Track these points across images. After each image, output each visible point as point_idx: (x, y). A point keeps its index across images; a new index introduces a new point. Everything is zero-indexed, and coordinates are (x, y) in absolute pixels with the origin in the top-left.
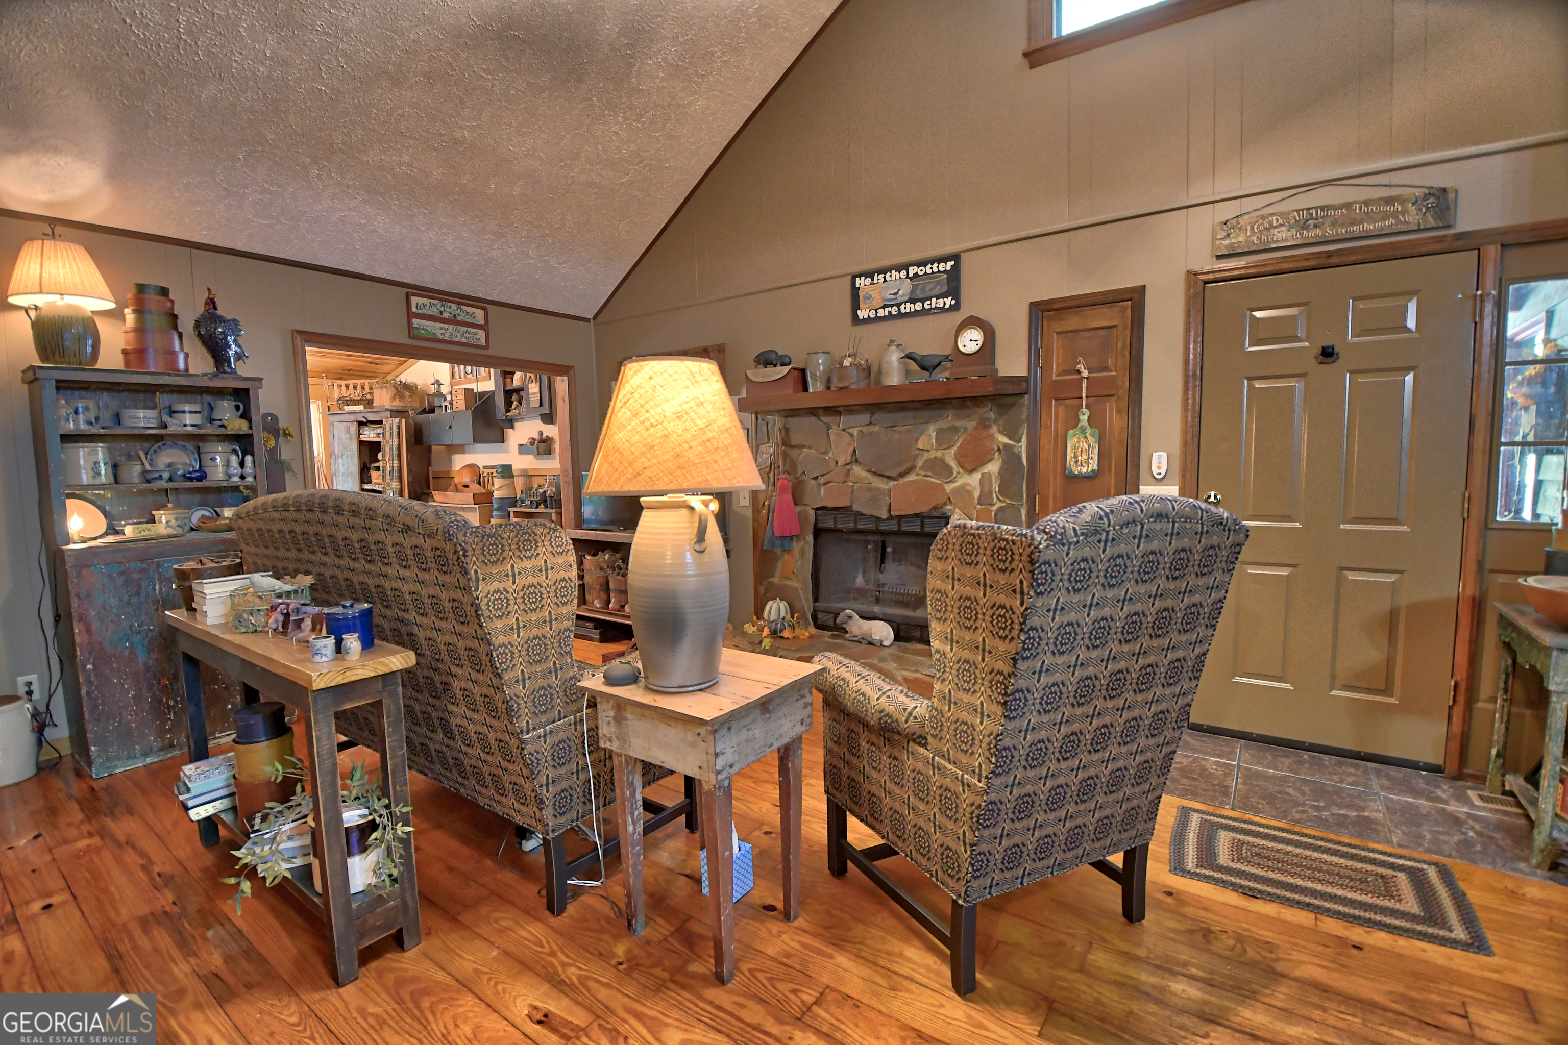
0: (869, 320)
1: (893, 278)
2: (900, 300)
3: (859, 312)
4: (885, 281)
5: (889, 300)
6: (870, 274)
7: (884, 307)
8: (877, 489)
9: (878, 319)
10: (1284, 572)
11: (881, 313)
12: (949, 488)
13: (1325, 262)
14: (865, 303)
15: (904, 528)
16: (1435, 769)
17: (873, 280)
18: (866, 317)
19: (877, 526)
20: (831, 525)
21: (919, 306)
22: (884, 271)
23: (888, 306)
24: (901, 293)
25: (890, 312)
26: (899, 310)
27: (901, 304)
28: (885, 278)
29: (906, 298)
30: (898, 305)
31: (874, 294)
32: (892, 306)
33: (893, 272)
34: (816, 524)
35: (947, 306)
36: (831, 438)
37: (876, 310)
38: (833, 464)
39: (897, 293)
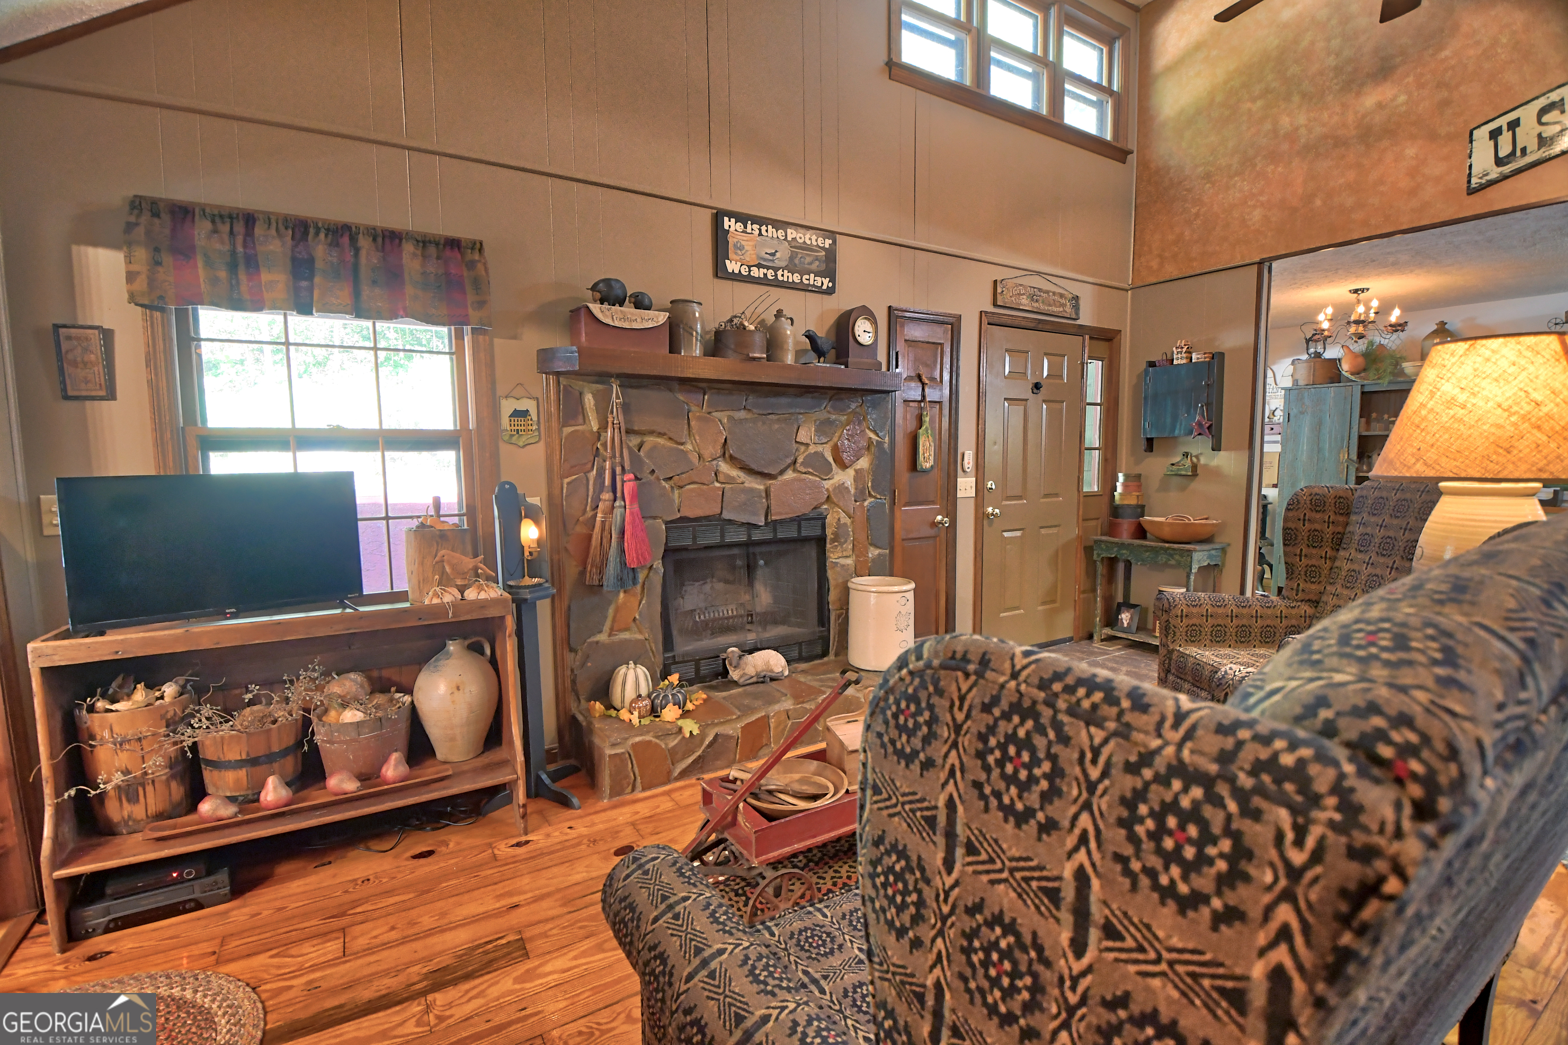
0: (736, 277)
1: (770, 235)
2: (777, 264)
3: (727, 262)
4: (760, 234)
5: (765, 260)
6: (742, 218)
7: (759, 266)
8: (752, 490)
9: (750, 280)
10: (1018, 533)
11: (755, 272)
12: (827, 484)
13: (1038, 327)
14: (736, 254)
15: (780, 535)
16: (1071, 639)
17: (745, 227)
18: (737, 271)
19: (749, 536)
20: (688, 542)
21: (796, 278)
22: (760, 221)
23: (764, 267)
24: (778, 255)
25: (765, 275)
26: (776, 275)
27: (779, 269)
28: (760, 230)
29: (784, 264)
30: (776, 270)
31: (748, 246)
32: (768, 268)
33: (770, 227)
34: (666, 544)
35: (825, 287)
36: (693, 423)
37: (749, 267)
38: (694, 458)
39: (773, 254)
